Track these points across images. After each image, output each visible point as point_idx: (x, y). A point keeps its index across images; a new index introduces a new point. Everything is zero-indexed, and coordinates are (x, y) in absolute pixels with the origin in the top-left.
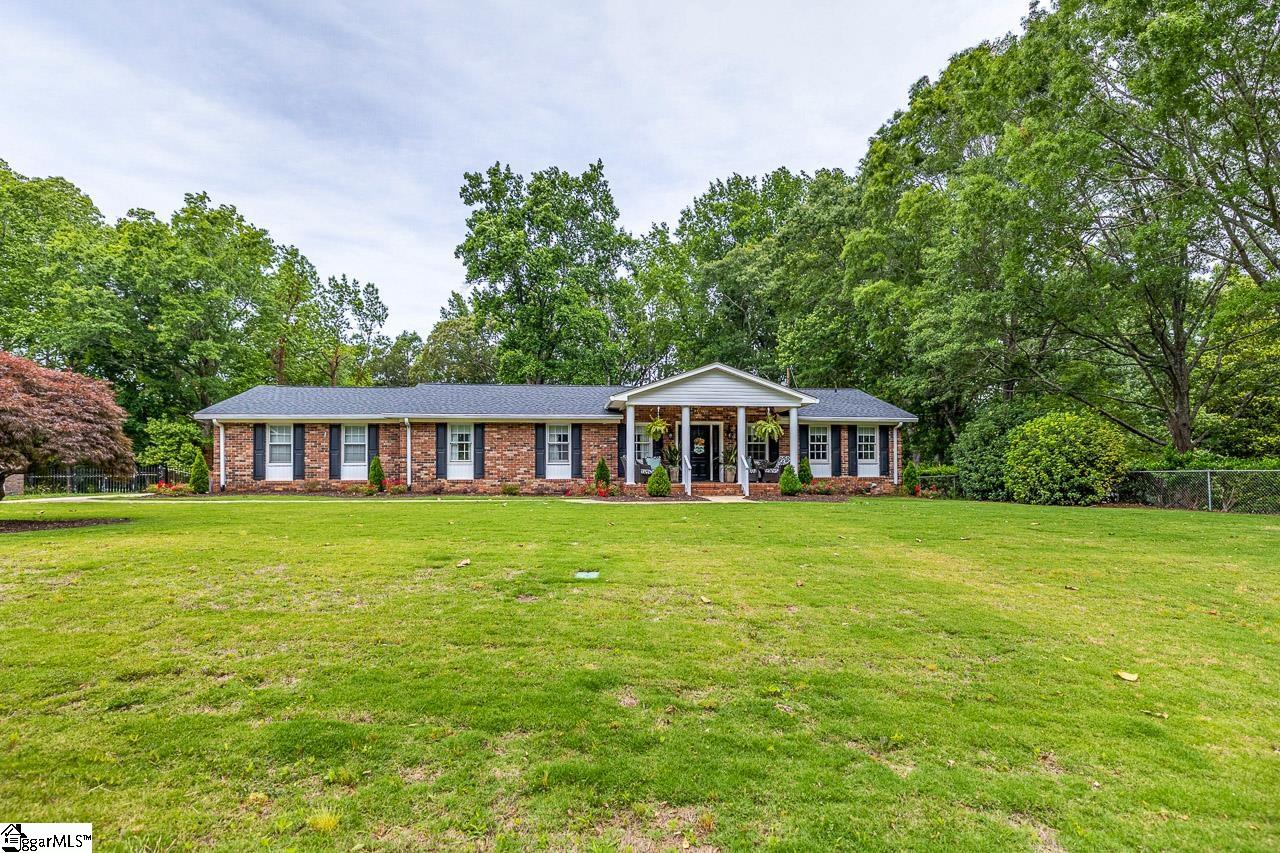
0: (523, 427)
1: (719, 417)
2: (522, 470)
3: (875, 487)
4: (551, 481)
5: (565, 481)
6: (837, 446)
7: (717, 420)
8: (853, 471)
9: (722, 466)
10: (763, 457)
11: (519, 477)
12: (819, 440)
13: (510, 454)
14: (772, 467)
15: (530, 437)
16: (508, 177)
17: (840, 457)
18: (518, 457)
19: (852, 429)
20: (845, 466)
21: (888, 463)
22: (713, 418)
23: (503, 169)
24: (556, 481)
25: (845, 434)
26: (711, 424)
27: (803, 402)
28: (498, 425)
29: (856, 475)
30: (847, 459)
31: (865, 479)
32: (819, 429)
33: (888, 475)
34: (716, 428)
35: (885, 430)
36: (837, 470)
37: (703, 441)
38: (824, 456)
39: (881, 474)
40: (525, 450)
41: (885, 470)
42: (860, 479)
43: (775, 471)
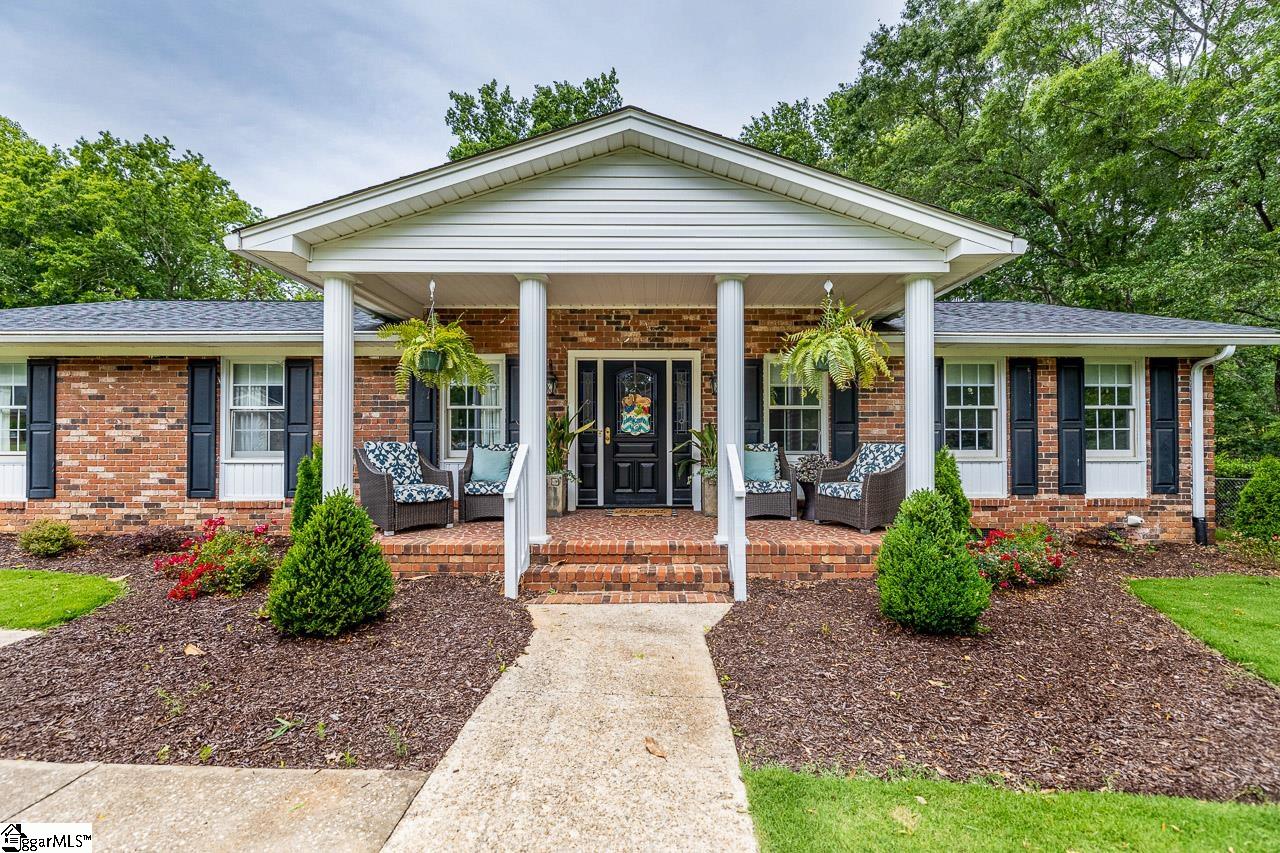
0: (158, 368)
1: (690, 340)
2: (155, 477)
3: (1136, 526)
4: (230, 506)
5: (266, 506)
6: (1024, 416)
7: (685, 346)
8: (1072, 481)
9: (696, 469)
10: (812, 442)
11: (145, 496)
12: (970, 398)
13: (122, 437)
14: (840, 476)
15: (173, 394)
16: (507, 100)
17: (1035, 443)
18: (144, 445)
19: (1071, 368)
20: (1049, 468)
21: (1175, 462)
22: (674, 340)
23: (500, 90)
24: (242, 507)
25: (1047, 383)
26: (669, 356)
27: (964, 248)
28: (92, 364)
29: (1082, 492)
30: (1054, 449)
31: (1108, 504)
32: (971, 370)
33: (1175, 492)
34: (684, 367)
35: (1166, 370)
36: (1024, 480)
37: (647, 402)
38: (985, 442)
39: (1154, 491)
40: (161, 425)
41: (1166, 476)
42: (1093, 505)
43: (851, 490)
